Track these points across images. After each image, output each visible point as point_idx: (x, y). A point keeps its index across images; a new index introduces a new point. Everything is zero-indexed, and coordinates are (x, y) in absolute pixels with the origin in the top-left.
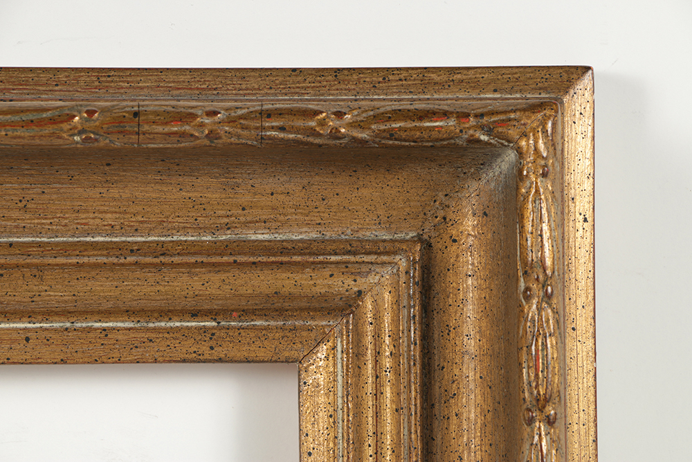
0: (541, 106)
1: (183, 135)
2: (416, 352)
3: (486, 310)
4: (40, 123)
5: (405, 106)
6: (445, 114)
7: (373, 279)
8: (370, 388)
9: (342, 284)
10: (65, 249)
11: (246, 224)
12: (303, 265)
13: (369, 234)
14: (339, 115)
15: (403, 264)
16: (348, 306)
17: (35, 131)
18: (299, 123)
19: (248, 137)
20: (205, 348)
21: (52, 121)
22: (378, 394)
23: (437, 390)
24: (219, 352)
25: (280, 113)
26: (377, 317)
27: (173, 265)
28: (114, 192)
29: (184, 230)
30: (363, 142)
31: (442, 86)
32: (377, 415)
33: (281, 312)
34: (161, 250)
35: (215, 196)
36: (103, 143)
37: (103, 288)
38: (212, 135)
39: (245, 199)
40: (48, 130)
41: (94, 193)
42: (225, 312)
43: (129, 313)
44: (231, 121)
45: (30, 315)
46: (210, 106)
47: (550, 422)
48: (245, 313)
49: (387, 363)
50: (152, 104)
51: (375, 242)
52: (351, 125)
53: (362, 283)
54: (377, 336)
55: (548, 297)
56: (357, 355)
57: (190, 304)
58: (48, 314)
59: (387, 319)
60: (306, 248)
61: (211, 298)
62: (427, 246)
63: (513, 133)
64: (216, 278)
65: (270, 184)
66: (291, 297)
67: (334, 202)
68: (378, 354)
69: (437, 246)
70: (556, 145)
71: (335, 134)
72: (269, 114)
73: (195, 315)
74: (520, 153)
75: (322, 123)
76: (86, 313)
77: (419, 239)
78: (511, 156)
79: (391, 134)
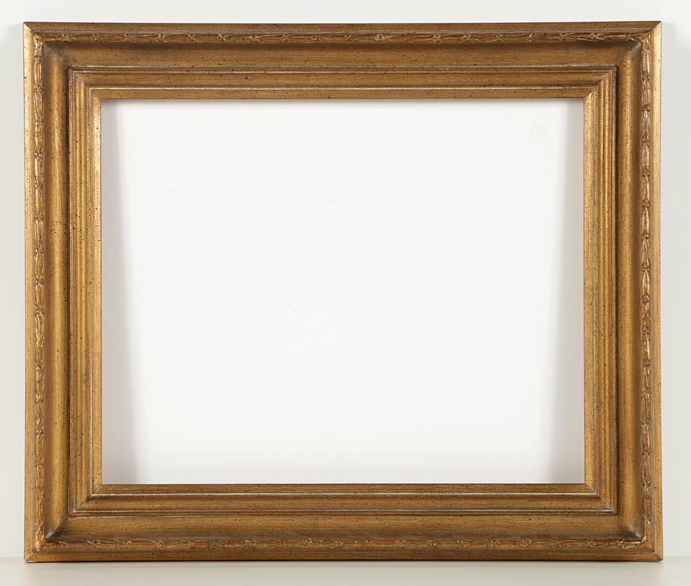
0: (647, 31)
1: (557, 39)
2: (614, 95)
3: (633, 84)
4: (521, 37)
5: (613, 31)
6: (623, 34)
7: (603, 76)
8: (602, 105)
9: (596, 78)
10: (525, 69)
11: (571, 62)
12: (585, 73)
13: (603, 65)
14: (596, 34)
15: (611, 72)
16: (597, 83)
17: (520, 38)
18: (586, 36)
19: (573, 40)
20: (560, 94)
21: (524, 36)
22: (604, 106)
23: (620, 105)
24: (564, 95)
25: (581, 34)
26: (605, 86)
27: (552, 73)
28: (537, 54)
29: (555, 64)
30: (602, 41)
31: (622, 26)
32: (604, 111)
33: (580, 85)
34: (549, 69)
35: (563, 55)
36: (537, 41)
37: (534, 79)
38: (564, 39)
39: (571, 56)
40: (523, 38)
41: (532, 54)
42: (565, 85)
43: (541, 85)
44: (569, 36)
45: (516, 86)
46: (564, 32)
47: (648, 111)
48: (570, 85)
49: (607, 98)
50: (550, 31)
51: (604, 67)
52: (599, 36)
53: (601, 78)
54: (604, 91)
55: (649, 80)
56: (600, 96)
57: (556, 83)
58: (521, 85)
59: (607, 87)
60: (586, 68)
61: (562, 81)
62: (618, 68)
63: (640, 38)
64: (563, 76)
65: (577, 52)
66: (582, 81)
67: (594, 56)
68: (604, 96)
69: (620, 68)
70: (651, 41)
71: (595, 39)
72: (578, 34)
73: (558, 86)
74: (642, 43)
75: (592, 36)
76: (530, 85)
77: (616, 66)
78: (640, 44)
79: (609, 39)
